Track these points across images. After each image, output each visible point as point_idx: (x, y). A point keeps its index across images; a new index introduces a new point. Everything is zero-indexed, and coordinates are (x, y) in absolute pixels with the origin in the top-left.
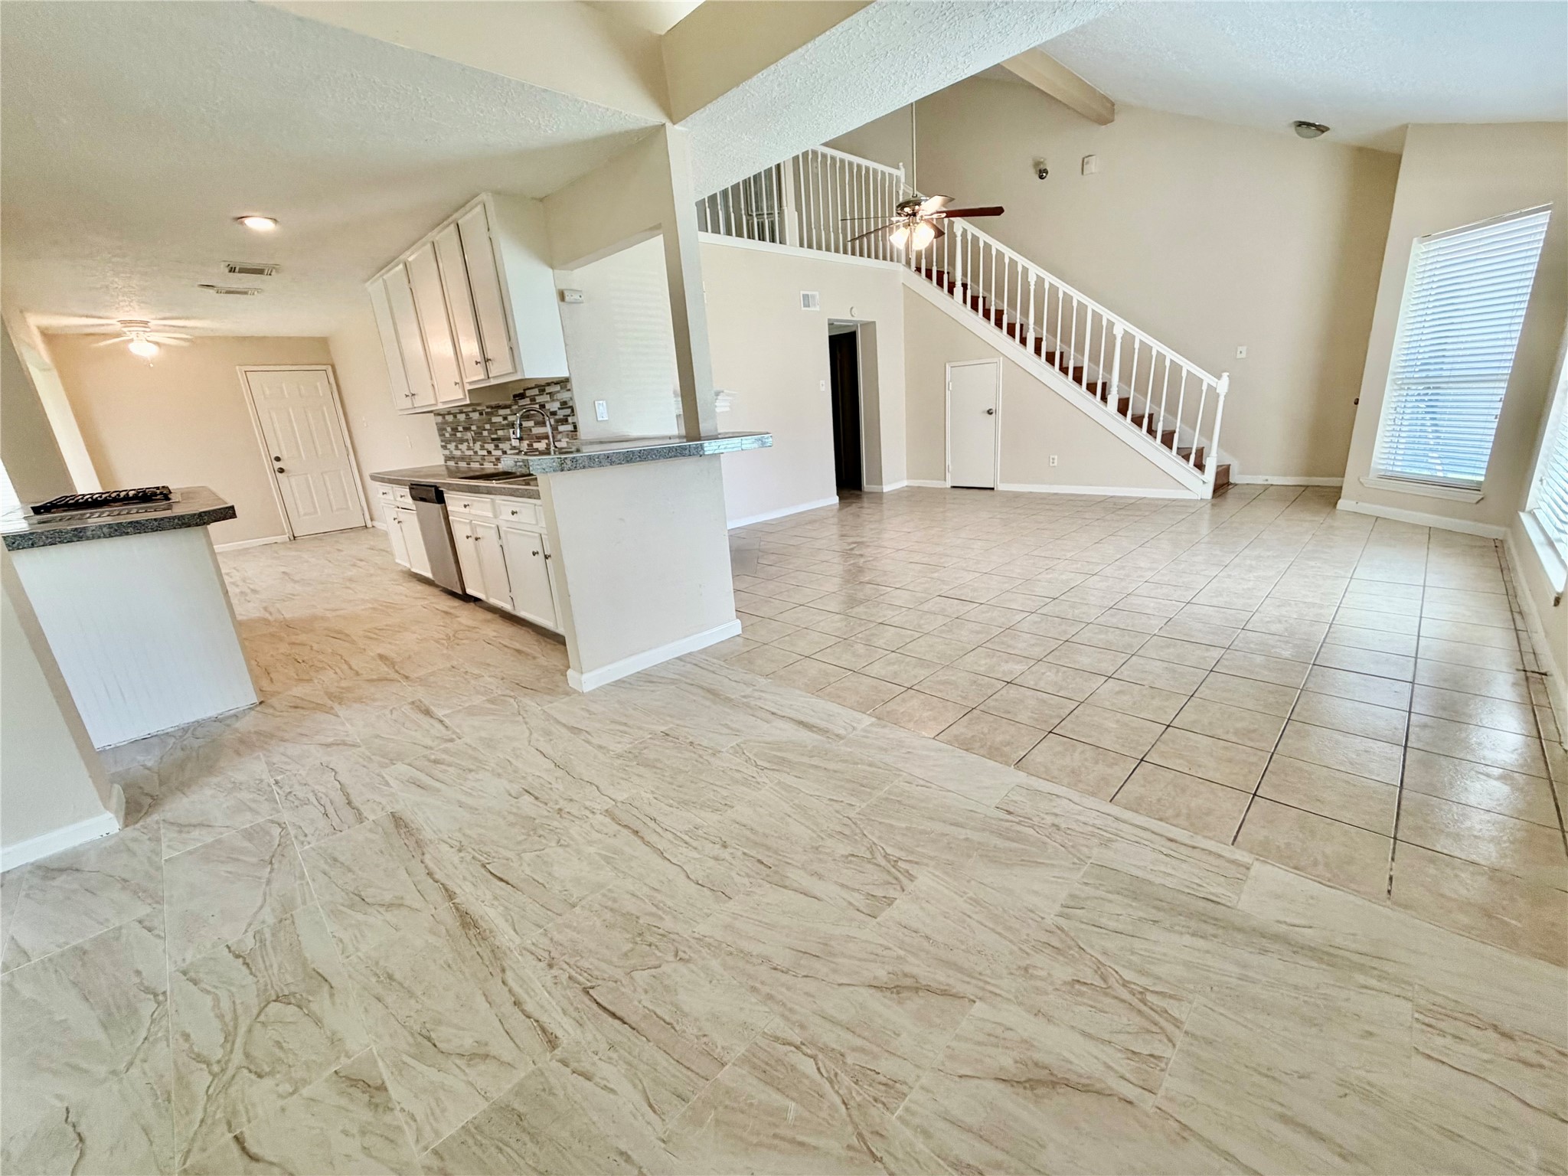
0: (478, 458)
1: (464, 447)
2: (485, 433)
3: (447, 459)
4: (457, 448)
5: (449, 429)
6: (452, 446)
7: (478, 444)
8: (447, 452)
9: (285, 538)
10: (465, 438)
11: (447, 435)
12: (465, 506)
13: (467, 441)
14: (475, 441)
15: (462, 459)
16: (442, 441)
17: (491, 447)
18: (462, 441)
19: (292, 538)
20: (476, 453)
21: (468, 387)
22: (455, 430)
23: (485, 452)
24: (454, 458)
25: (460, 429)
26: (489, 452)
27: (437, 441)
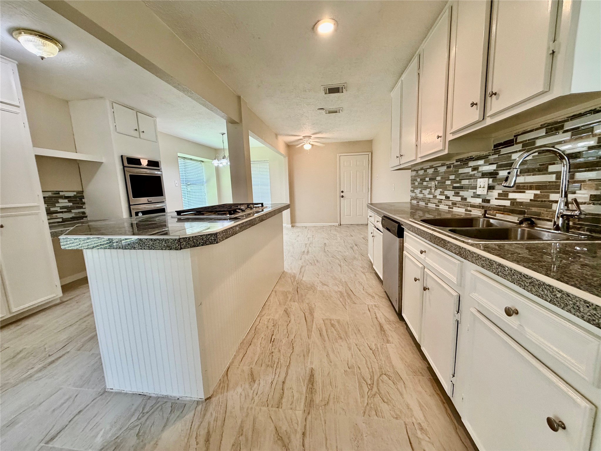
0: (436, 201)
1: (426, 192)
2: (448, 182)
3: (413, 198)
4: (421, 192)
5: (419, 180)
6: (417, 191)
7: (439, 191)
8: (414, 195)
9: (337, 224)
10: (429, 185)
11: (417, 184)
12: (422, 252)
13: (430, 188)
14: (436, 188)
15: (423, 200)
16: (412, 187)
17: (450, 193)
18: (426, 188)
19: (340, 225)
20: (435, 197)
21: (450, 137)
22: (423, 180)
23: (443, 197)
24: (417, 198)
25: (427, 179)
26: (447, 198)
27: (409, 187)
